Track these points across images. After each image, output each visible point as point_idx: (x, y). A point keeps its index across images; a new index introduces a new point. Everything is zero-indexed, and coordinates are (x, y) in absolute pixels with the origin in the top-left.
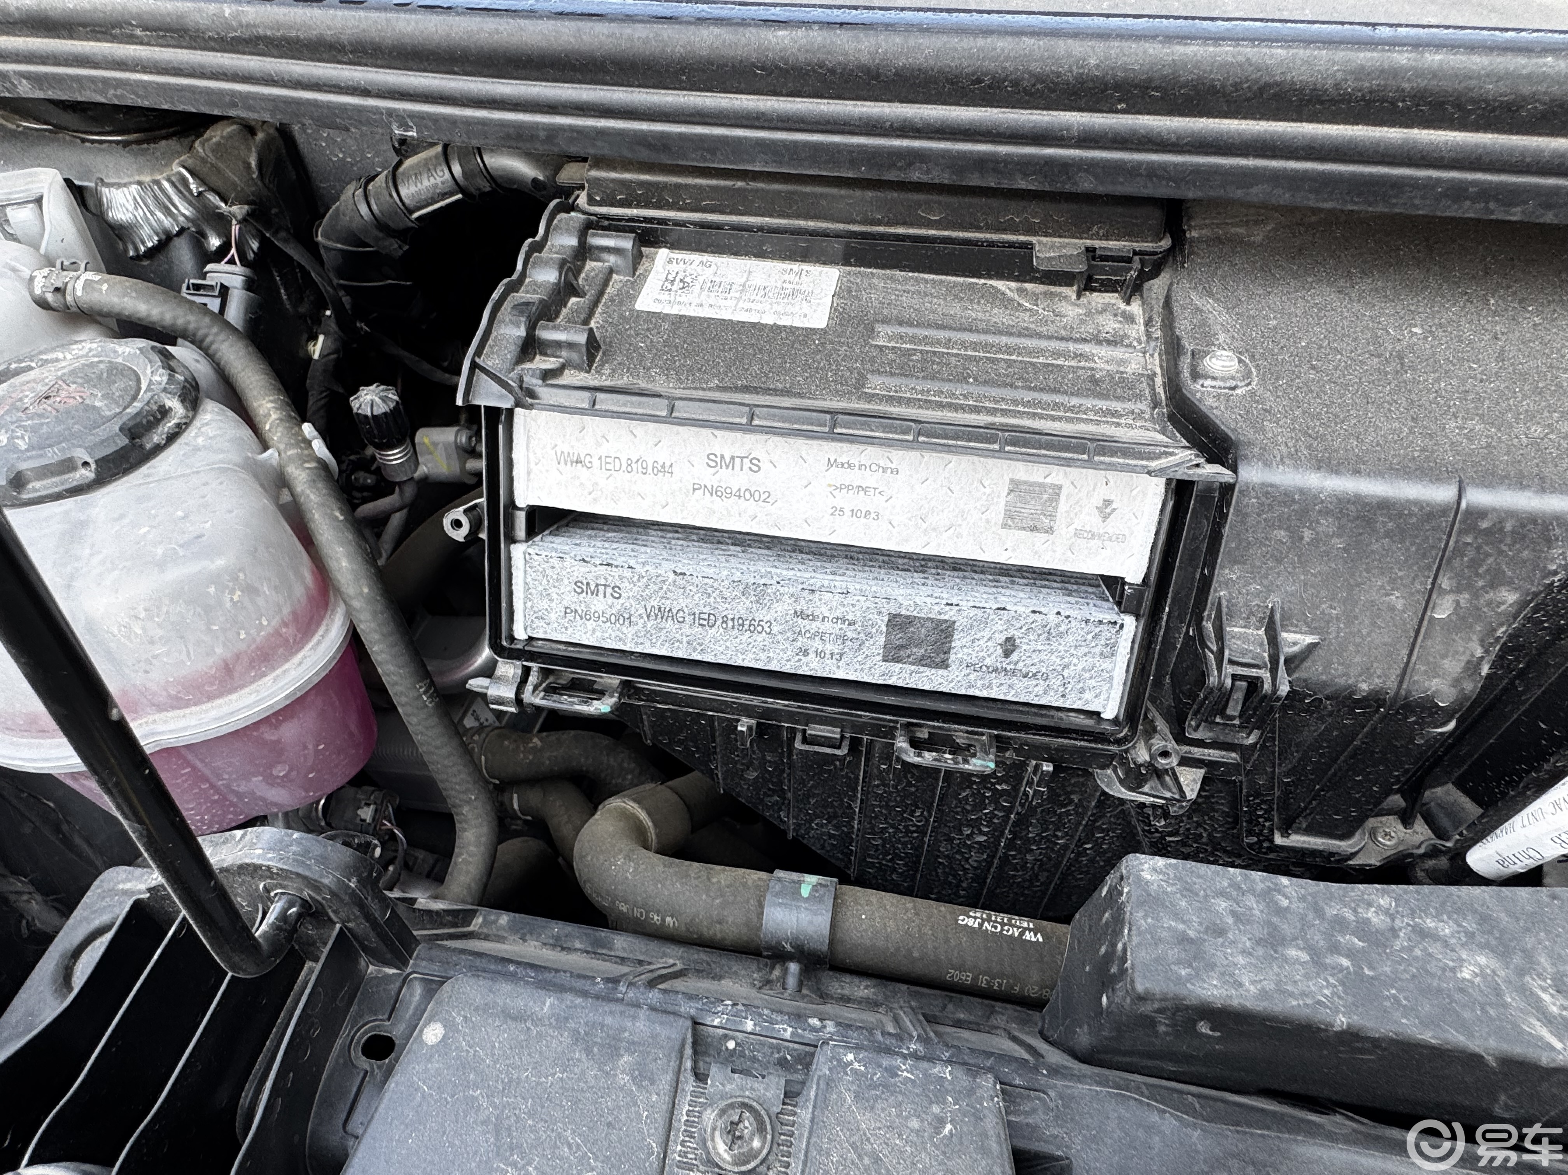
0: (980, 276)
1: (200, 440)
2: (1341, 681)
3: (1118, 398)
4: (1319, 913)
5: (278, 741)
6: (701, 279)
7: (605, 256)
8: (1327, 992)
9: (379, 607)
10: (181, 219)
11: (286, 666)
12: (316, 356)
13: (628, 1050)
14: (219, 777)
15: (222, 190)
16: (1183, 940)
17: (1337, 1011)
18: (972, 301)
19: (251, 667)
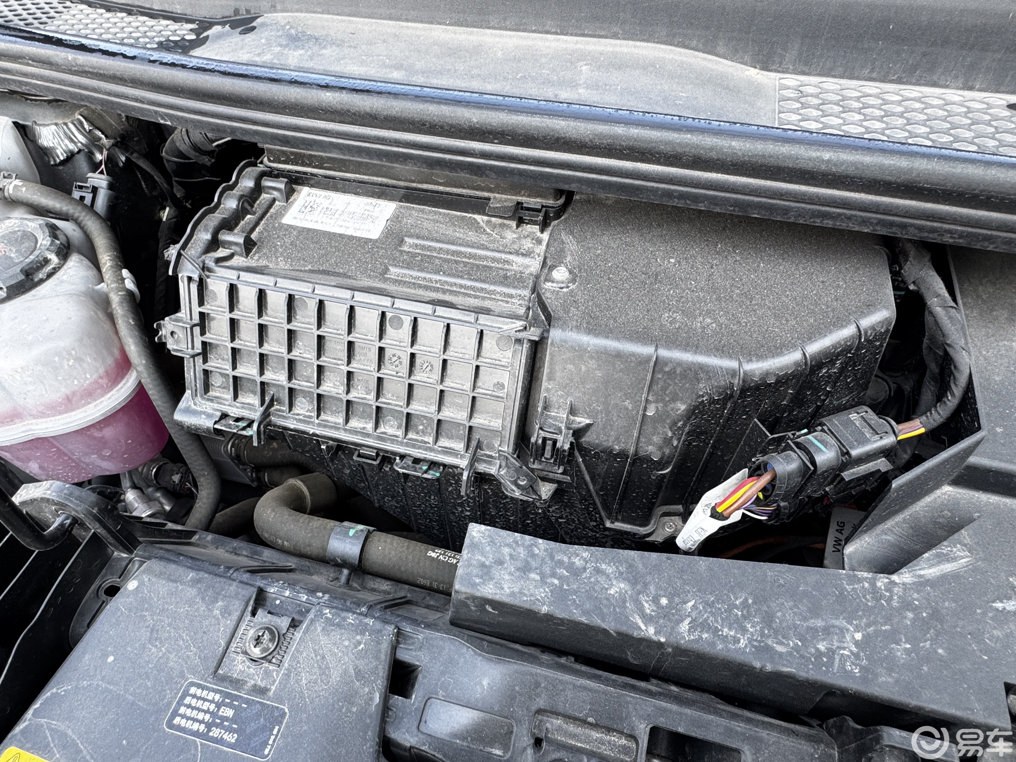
0: (468, 213)
1: (65, 277)
2: (605, 444)
3: (514, 287)
4: (552, 557)
5: (103, 438)
6: (321, 206)
7: (271, 191)
8: (543, 595)
9: (151, 370)
10: (79, 145)
11: (103, 399)
12: (164, 219)
13: (222, 599)
14: (74, 455)
15: (101, 128)
16: (483, 565)
17: (544, 604)
18: (460, 227)
19: (82, 398)
